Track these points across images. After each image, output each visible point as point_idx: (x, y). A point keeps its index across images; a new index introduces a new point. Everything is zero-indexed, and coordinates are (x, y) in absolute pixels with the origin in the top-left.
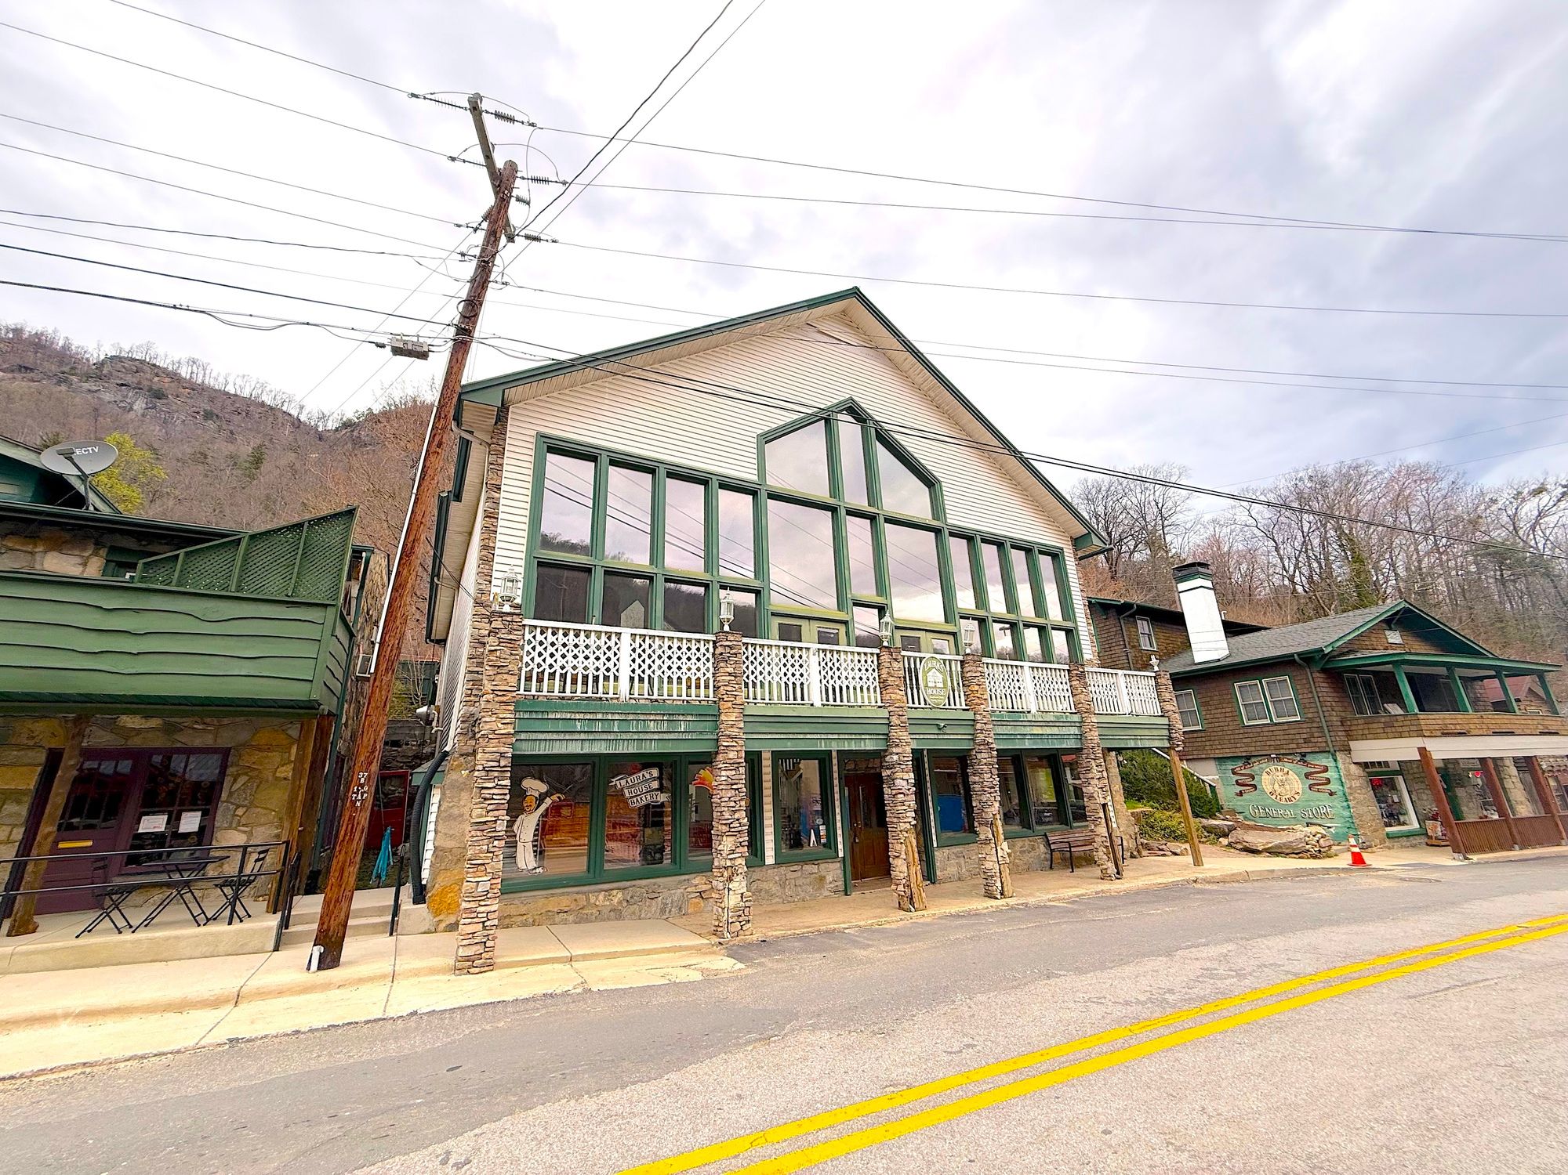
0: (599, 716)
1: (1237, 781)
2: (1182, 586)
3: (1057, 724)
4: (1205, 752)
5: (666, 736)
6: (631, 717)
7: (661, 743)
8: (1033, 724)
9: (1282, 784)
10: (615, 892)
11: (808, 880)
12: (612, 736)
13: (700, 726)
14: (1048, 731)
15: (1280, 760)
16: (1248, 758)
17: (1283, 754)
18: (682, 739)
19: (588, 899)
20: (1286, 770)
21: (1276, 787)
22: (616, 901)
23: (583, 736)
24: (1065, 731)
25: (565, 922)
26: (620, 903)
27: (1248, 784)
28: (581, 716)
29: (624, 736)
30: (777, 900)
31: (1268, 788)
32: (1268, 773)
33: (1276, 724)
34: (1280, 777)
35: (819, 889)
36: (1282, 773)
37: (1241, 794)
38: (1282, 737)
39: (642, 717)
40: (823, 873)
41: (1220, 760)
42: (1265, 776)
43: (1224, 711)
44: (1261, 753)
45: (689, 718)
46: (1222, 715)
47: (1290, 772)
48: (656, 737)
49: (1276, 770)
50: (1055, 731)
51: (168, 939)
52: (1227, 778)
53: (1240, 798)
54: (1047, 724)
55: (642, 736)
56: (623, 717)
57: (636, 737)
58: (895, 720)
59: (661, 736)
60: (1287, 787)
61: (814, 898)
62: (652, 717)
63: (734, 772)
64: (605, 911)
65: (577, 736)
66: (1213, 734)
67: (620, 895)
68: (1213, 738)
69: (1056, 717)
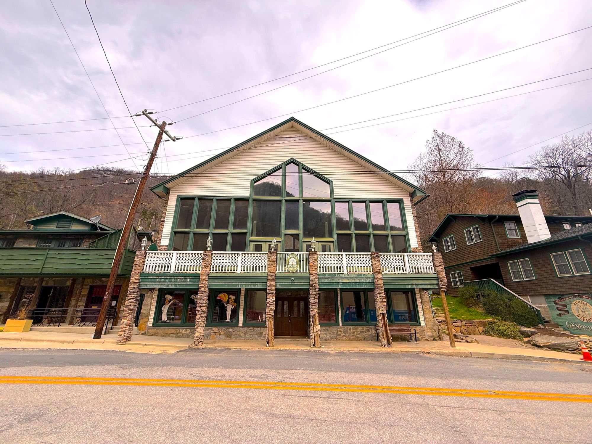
0: (163, 277)
1: (557, 308)
2: (518, 204)
3: (358, 278)
4: (538, 292)
5: (183, 283)
6: (172, 278)
7: (181, 285)
8: (343, 278)
9: (584, 311)
10: (188, 330)
11: (256, 333)
12: (166, 283)
13: (194, 280)
14: (353, 281)
15: (580, 297)
16: (563, 295)
17: (582, 293)
18: (188, 284)
19: (180, 331)
20: (585, 303)
21: (580, 312)
22: (188, 332)
23: (158, 283)
24: (363, 281)
25: (173, 337)
26: (189, 333)
27: (564, 310)
28: (158, 277)
29: (170, 283)
30: (242, 338)
31: (576, 313)
32: (575, 304)
33: (576, 276)
34: (582, 307)
35: (260, 336)
36: (582, 305)
37: (560, 315)
38: (580, 284)
39: (176, 278)
40: (262, 331)
41: (547, 296)
42: (573, 306)
43: (546, 269)
44: (568, 293)
45: (190, 278)
46: (546, 271)
47: (588, 304)
48: (180, 283)
49: (579, 302)
50: (357, 281)
51: (85, 329)
52: (551, 306)
53: (560, 317)
54: (352, 278)
55: (175, 283)
56: (170, 278)
57: (173, 283)
58: (269, 277)
59: (181, 283)
60: (587, 312)
61: (257, 339)
62: (179, 277)
63: (202, 294)
64: (184, 335)
65: (156, 283)
66: (541, 282)
67: (190, 331)
68: (541, 284)
69: (357, 275)
